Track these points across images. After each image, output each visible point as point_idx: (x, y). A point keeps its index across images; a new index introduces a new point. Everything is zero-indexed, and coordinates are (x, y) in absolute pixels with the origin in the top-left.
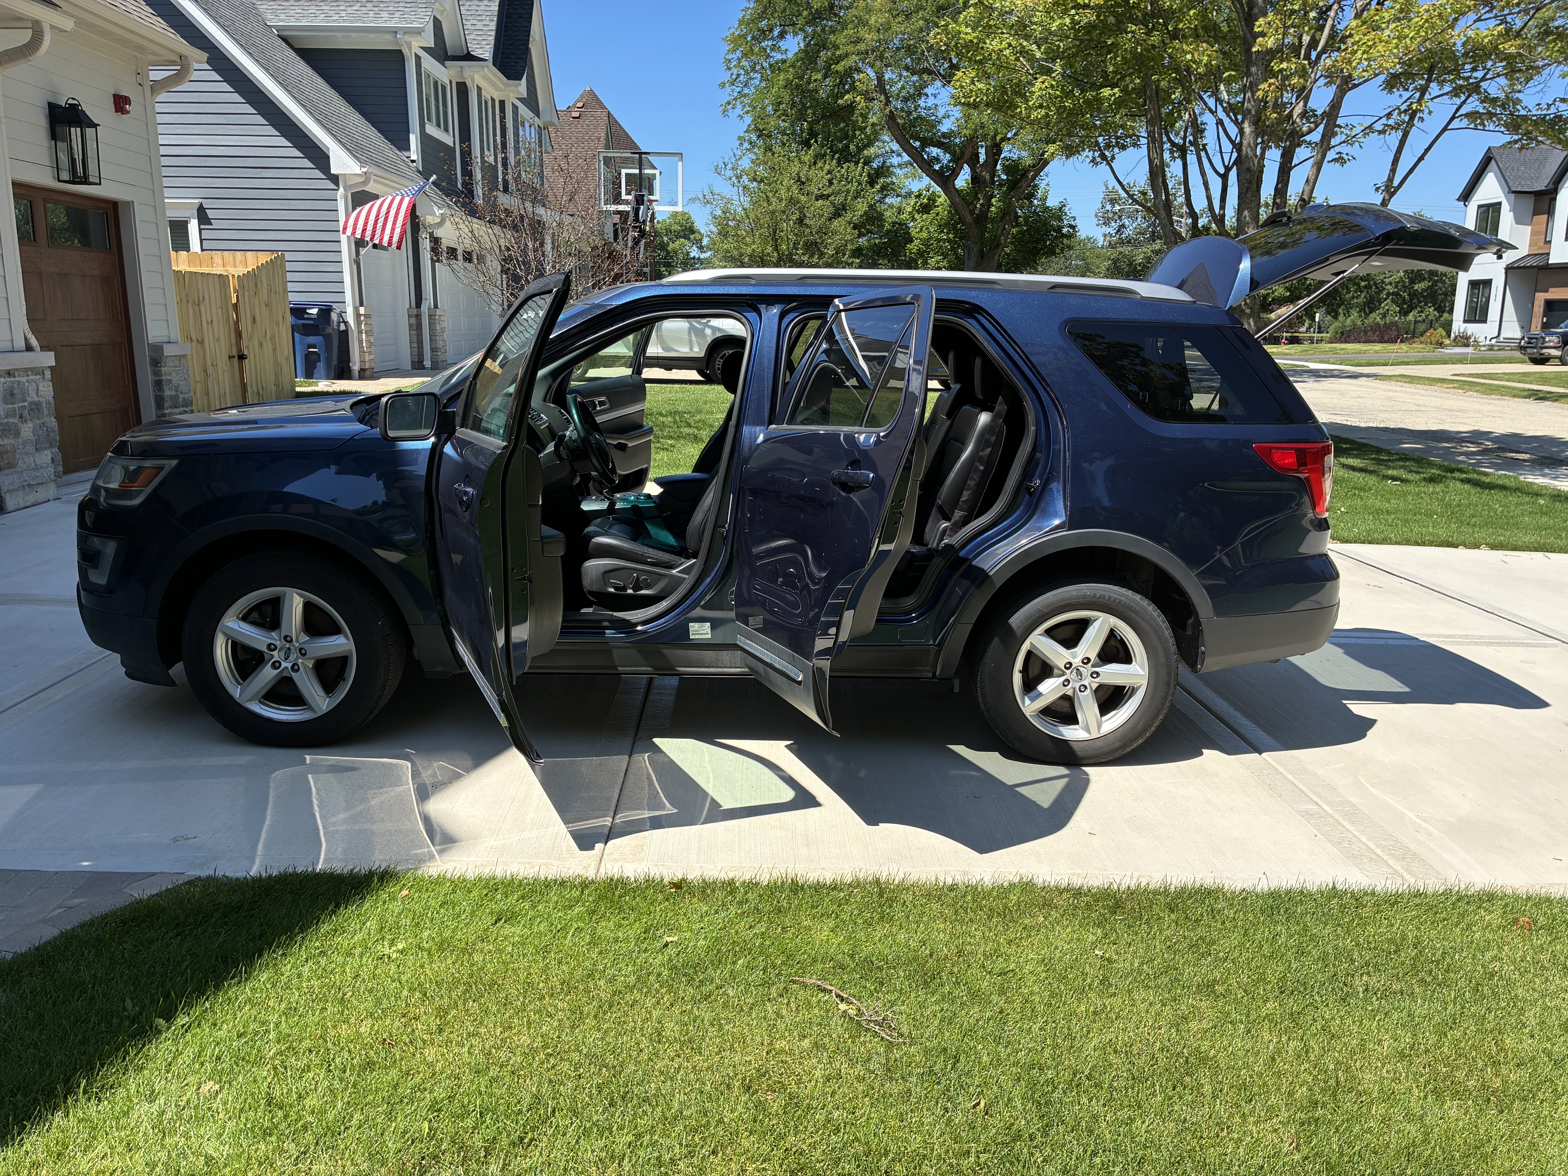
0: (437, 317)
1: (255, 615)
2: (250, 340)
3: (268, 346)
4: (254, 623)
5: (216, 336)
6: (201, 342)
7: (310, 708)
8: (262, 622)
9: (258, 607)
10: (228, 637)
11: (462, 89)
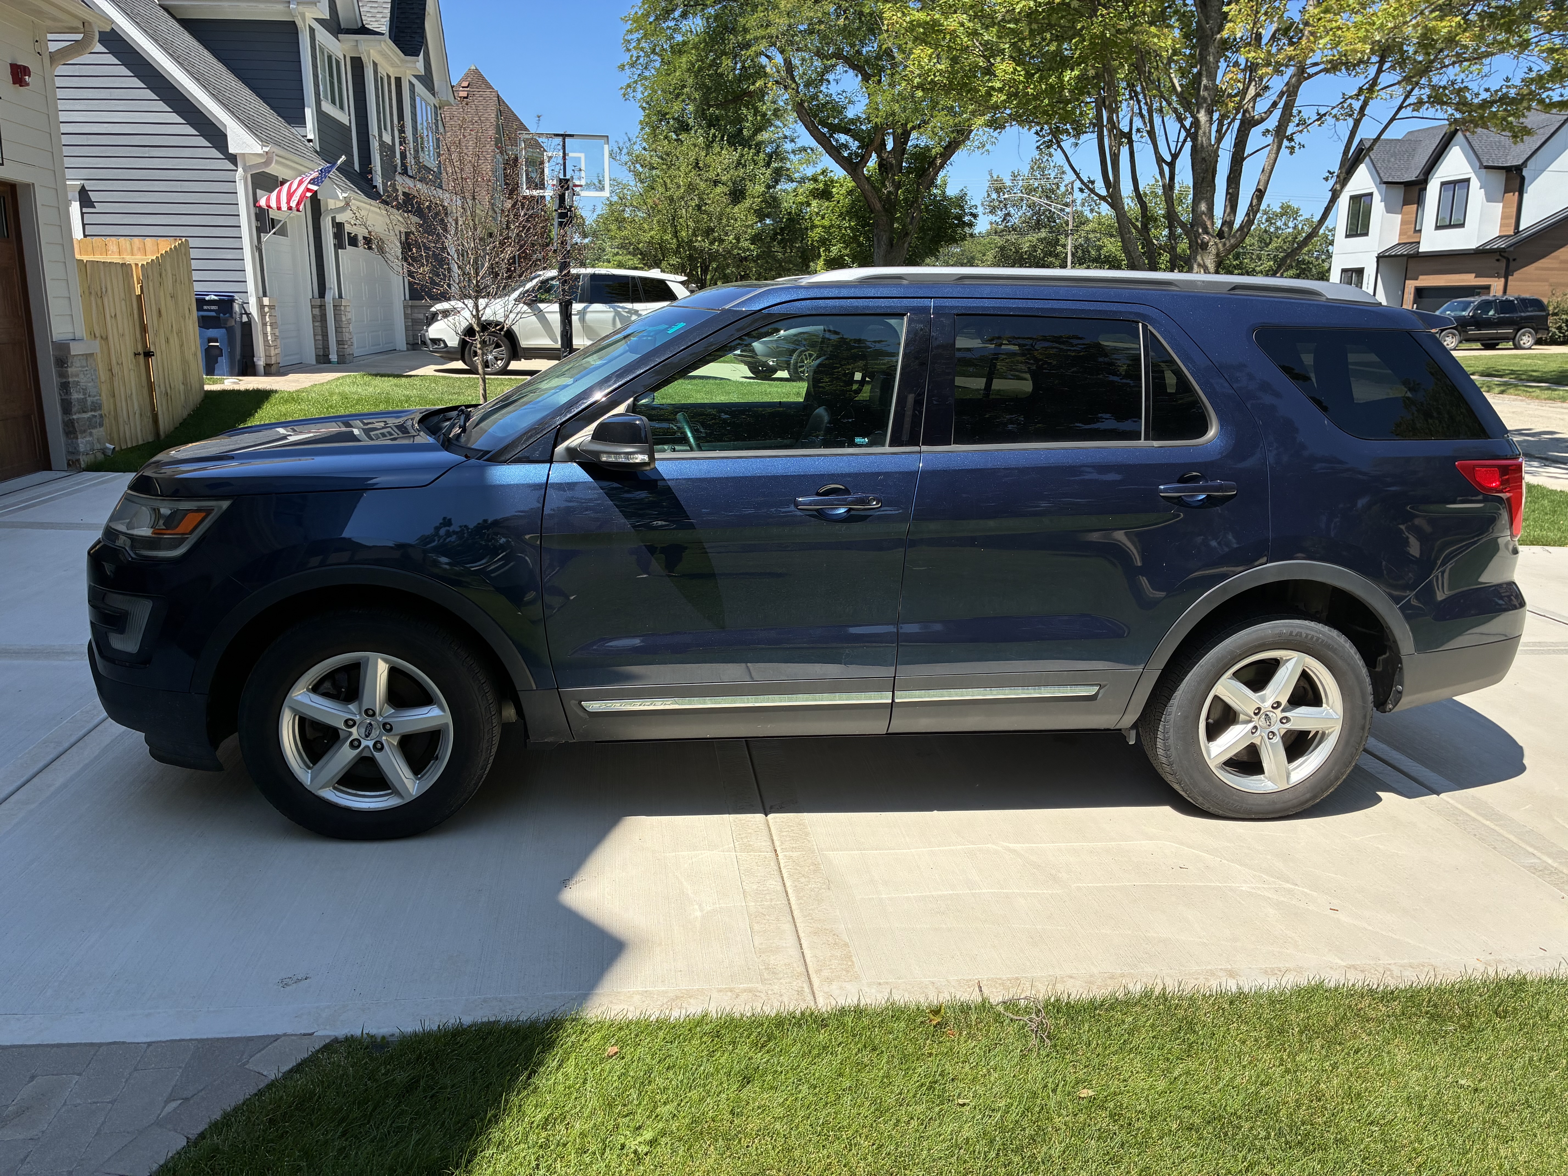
0: (343, 308)
1: (327, 685)
2: (156, 335)
3: (175, 341)
4: (326, 695)
5: (121, 331)
6: (105, 339)
7: (396, 793)
8: (335, 692)
9: (330, 676)
10: (295, 711)
11: (357, 65)
